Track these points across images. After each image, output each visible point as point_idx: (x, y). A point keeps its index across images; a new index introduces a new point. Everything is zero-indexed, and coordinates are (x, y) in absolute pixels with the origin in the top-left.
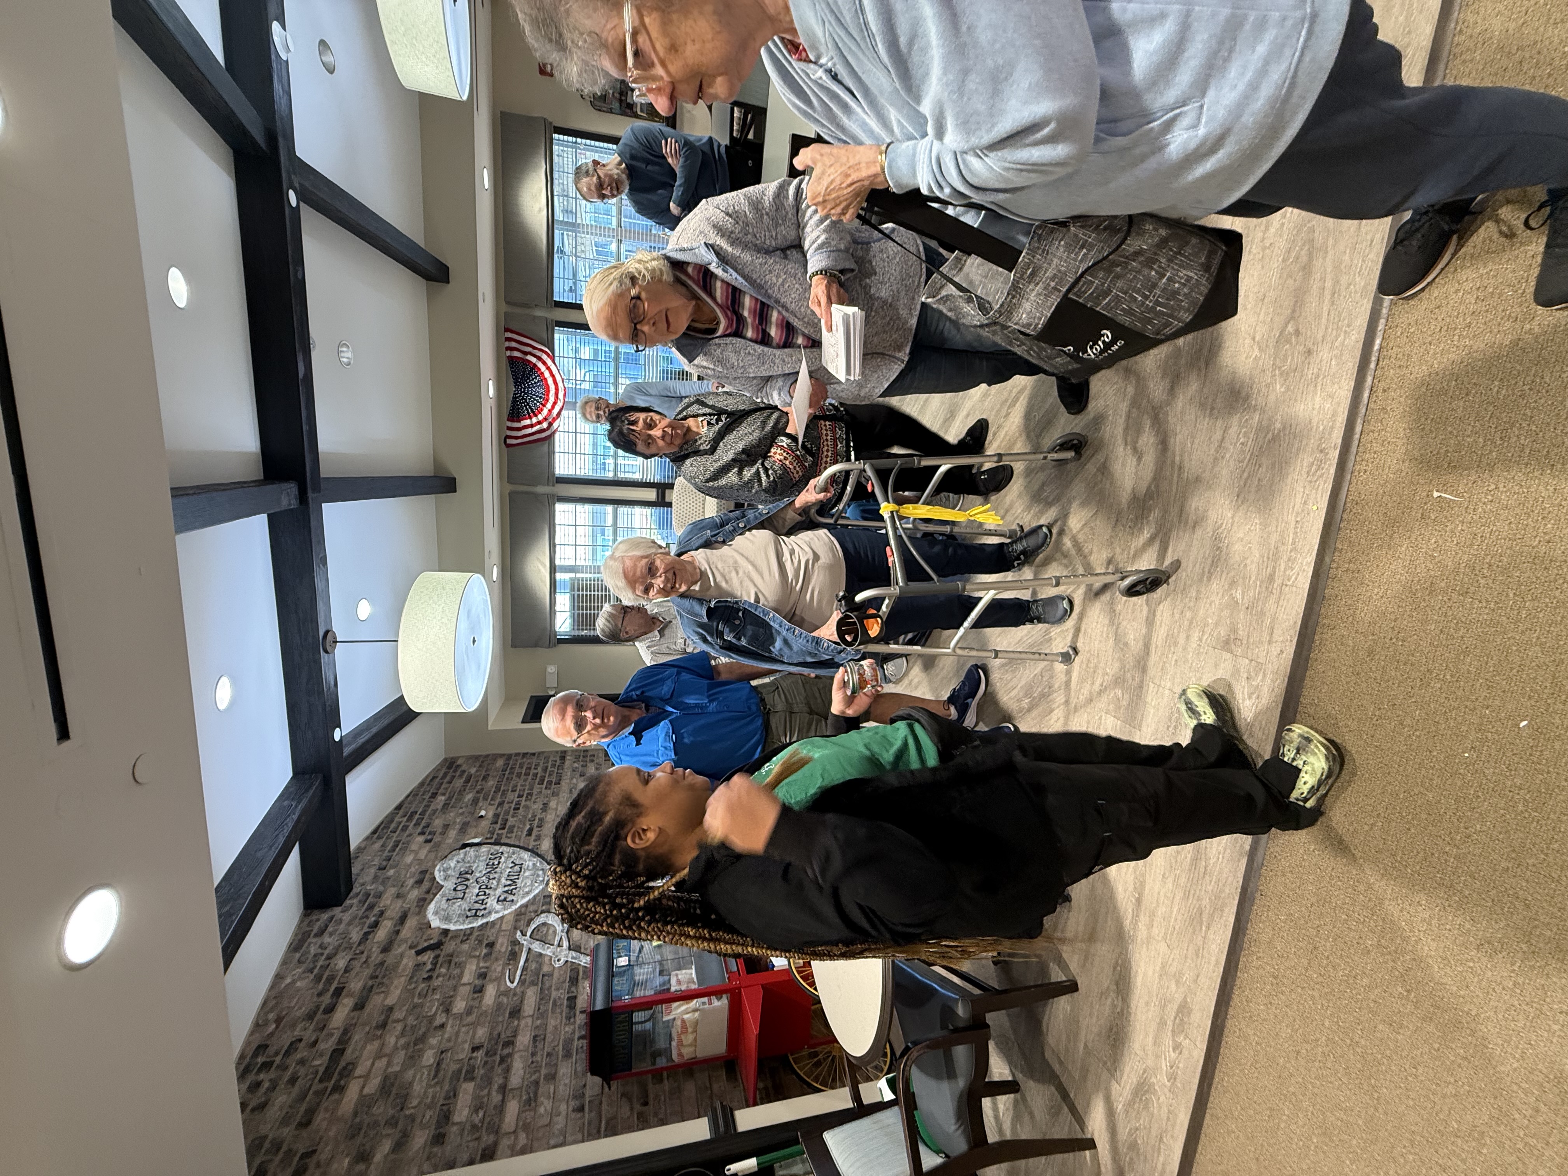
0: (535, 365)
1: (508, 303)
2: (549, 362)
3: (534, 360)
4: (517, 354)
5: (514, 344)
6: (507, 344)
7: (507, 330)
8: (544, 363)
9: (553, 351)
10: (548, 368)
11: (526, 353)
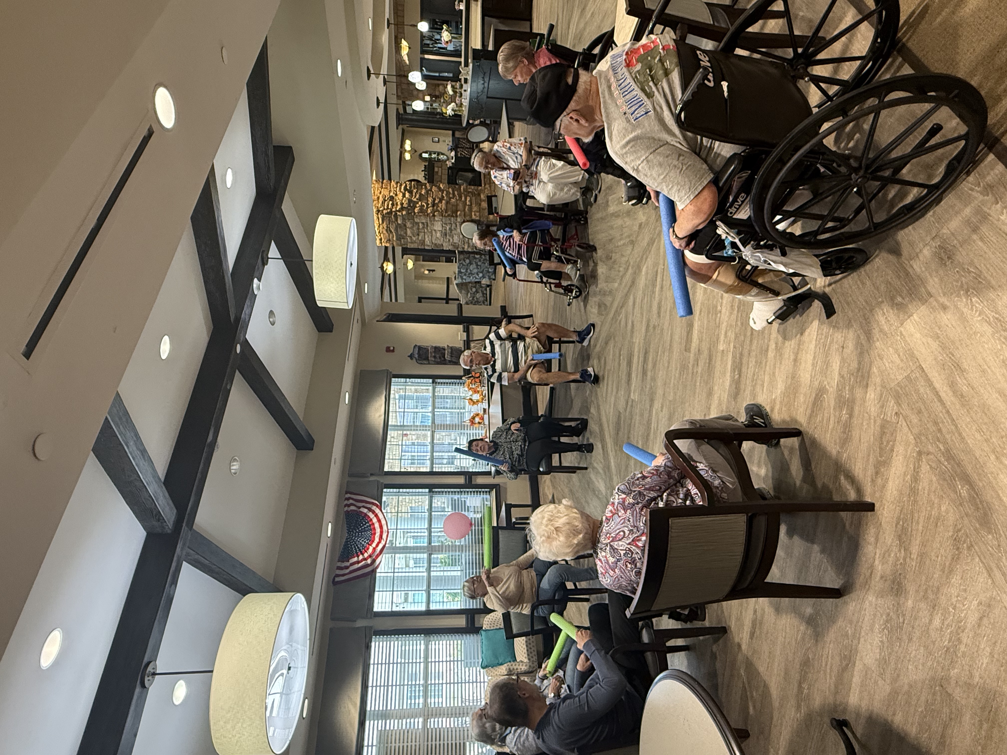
0: (366, 515)
1: (350, 475)
2: (377, 511)
3: (365, 511)
4: (353, 508)
5: (351, 501)
6: (346, 502)
7: (347, 493)
8: (373, 512)
9: (381, 503)
10: (376, 516)
11: (359, 508)
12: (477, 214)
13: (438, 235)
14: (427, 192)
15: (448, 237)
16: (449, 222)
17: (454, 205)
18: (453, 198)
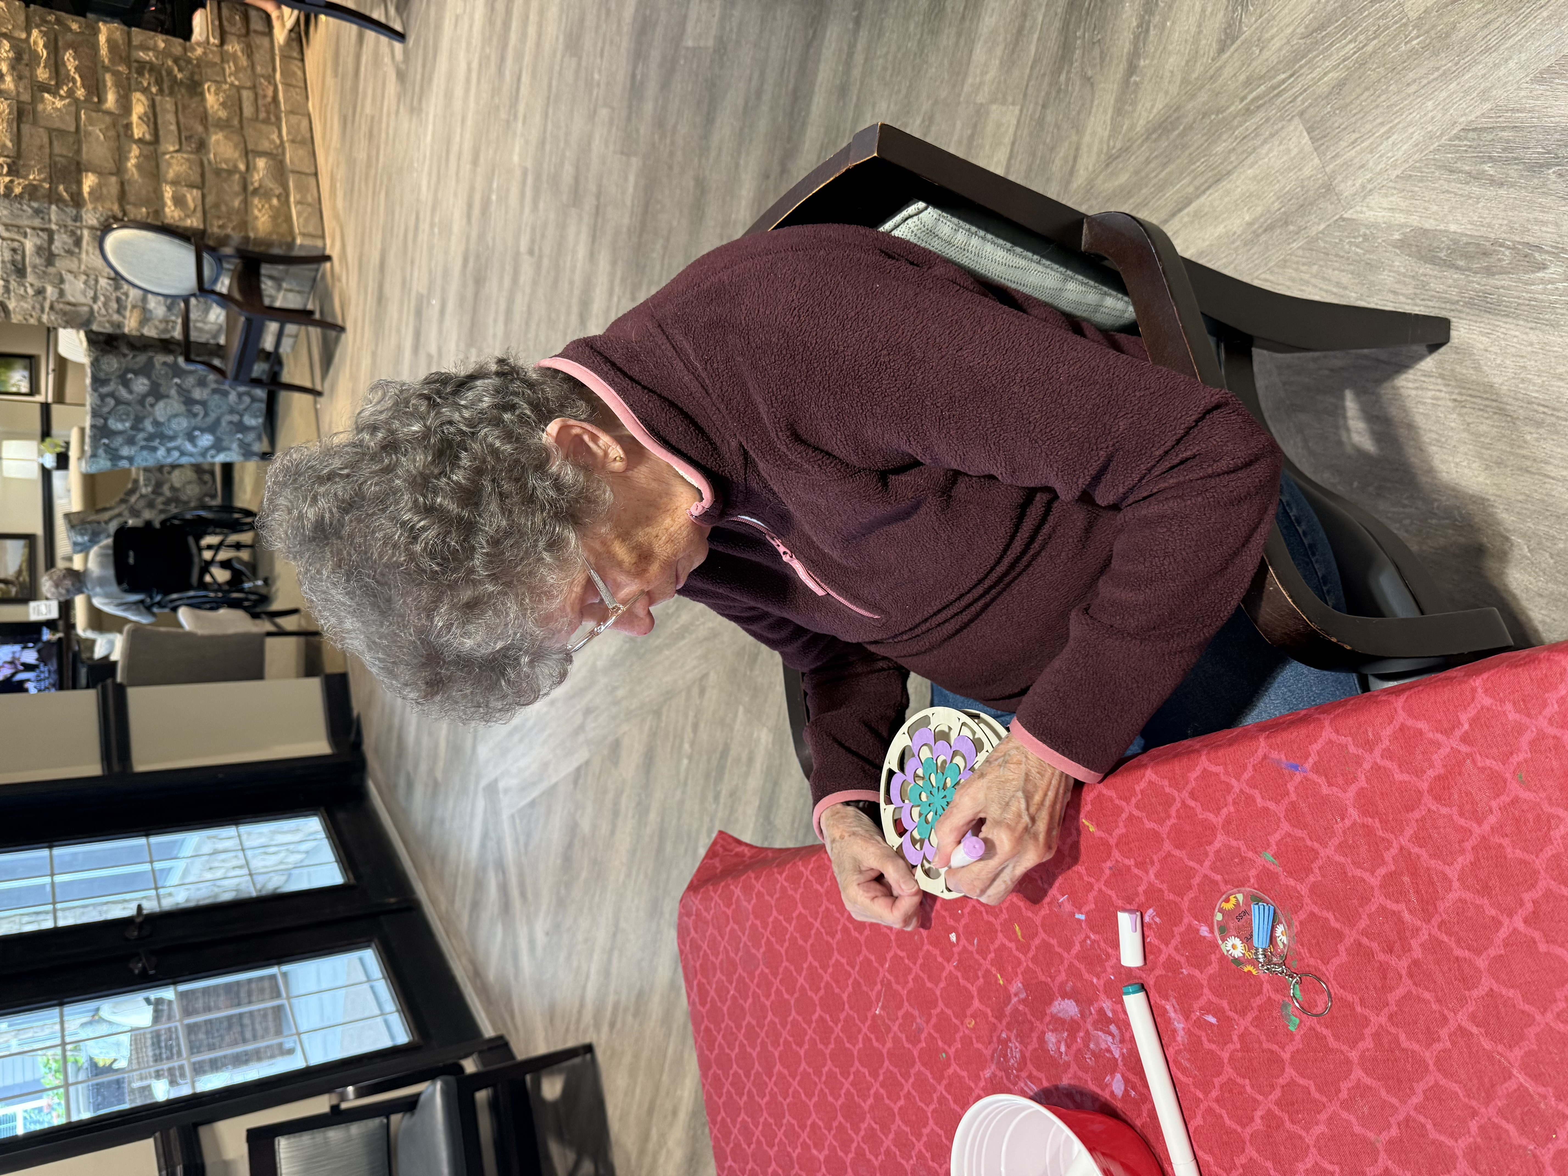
12: (192, 197)
15: (30, 278)
16: (37, 222)
17: (62, 132)
18: (55, 93)
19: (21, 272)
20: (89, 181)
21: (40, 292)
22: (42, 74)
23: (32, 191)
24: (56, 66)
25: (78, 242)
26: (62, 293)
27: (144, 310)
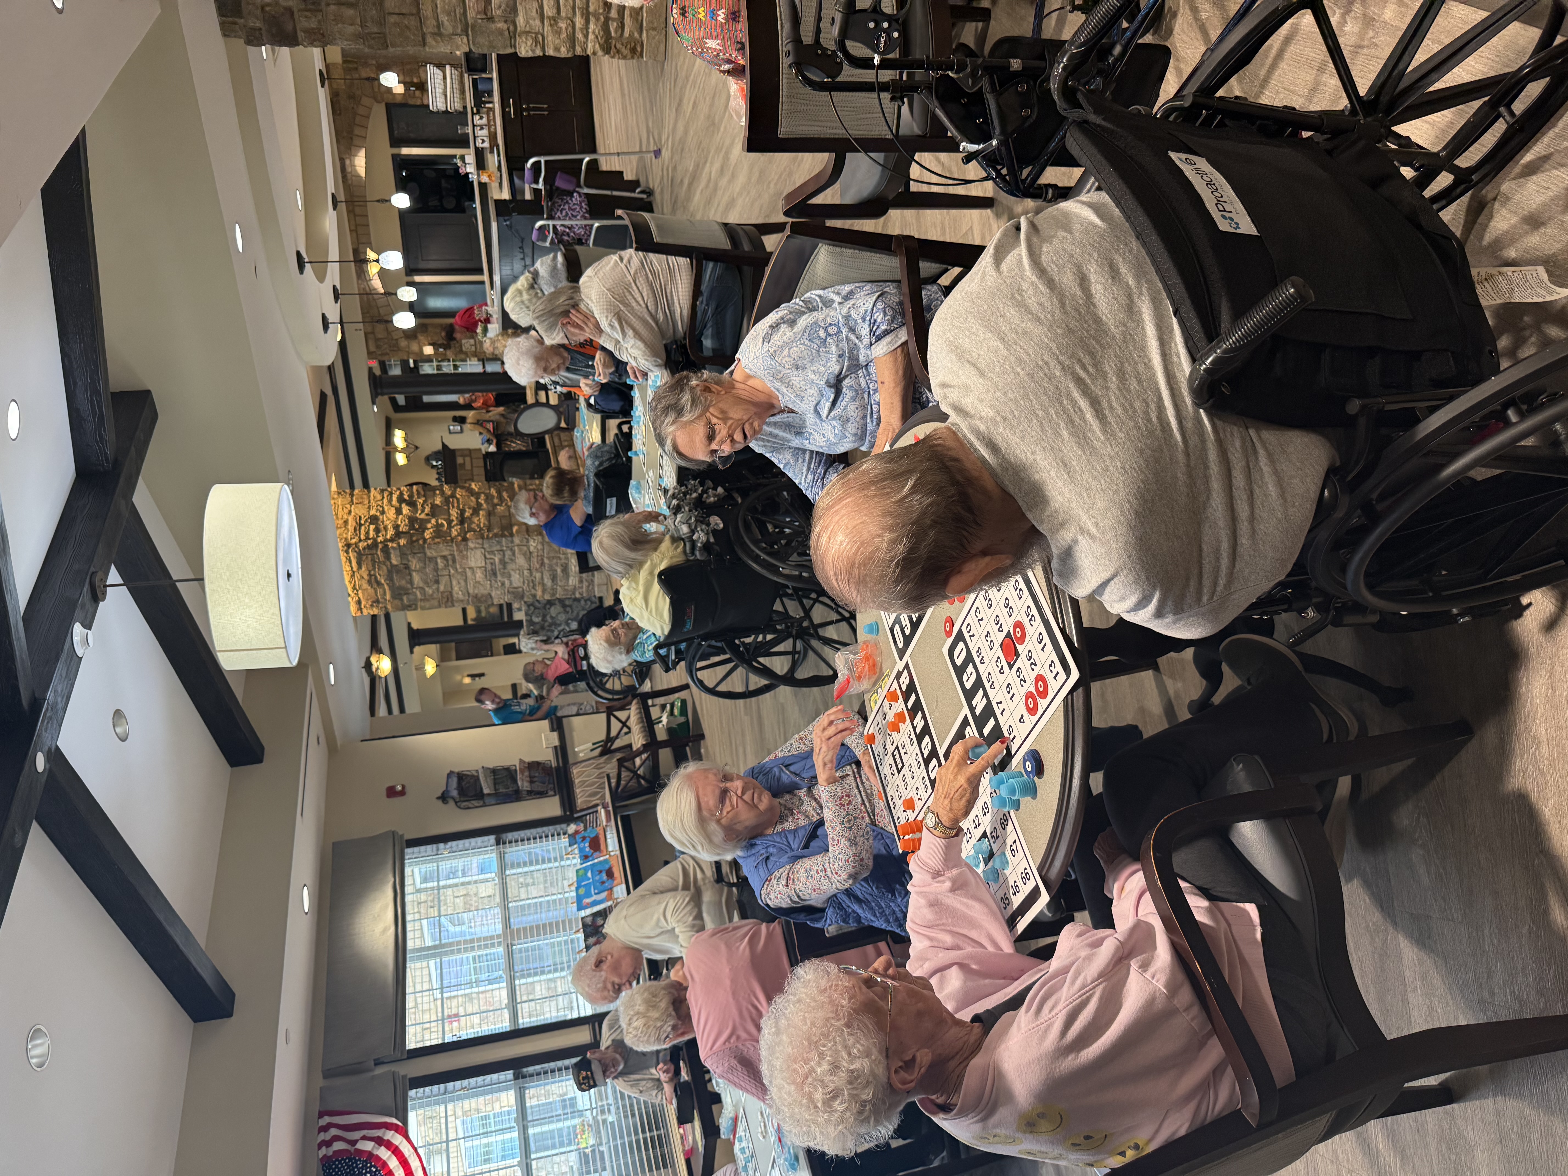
0: (370, 1155)
1: (328, 1074)
2: (397, 1139)
3: (368, 1146)
4: (338, 1146)
5: (334, 1132)
6: (323, 1136)
7: (321, 1115)
8: (389, 1145)
9: (405, 1121)
10: (396, 1152)
11: (354, 1143)
13: (479, 575)
14: (447, 500)
15: (499, 578)
16: (498, 548)
17: (504, 516)
18: (500, 505)
19: (494, 574)
20: (515, 529)
21: (503, 584)
22: (496, 501)
23: (496, 535)
24: (501, 498)
25: (514, 554)
26: (511, 583)
27: (543, 585)
